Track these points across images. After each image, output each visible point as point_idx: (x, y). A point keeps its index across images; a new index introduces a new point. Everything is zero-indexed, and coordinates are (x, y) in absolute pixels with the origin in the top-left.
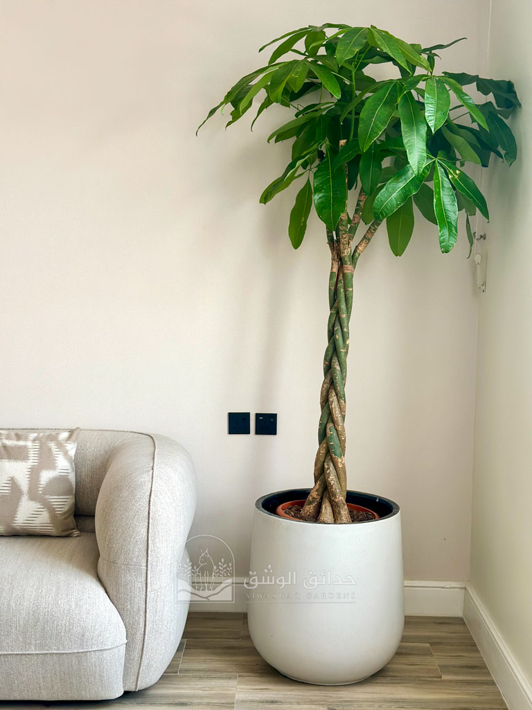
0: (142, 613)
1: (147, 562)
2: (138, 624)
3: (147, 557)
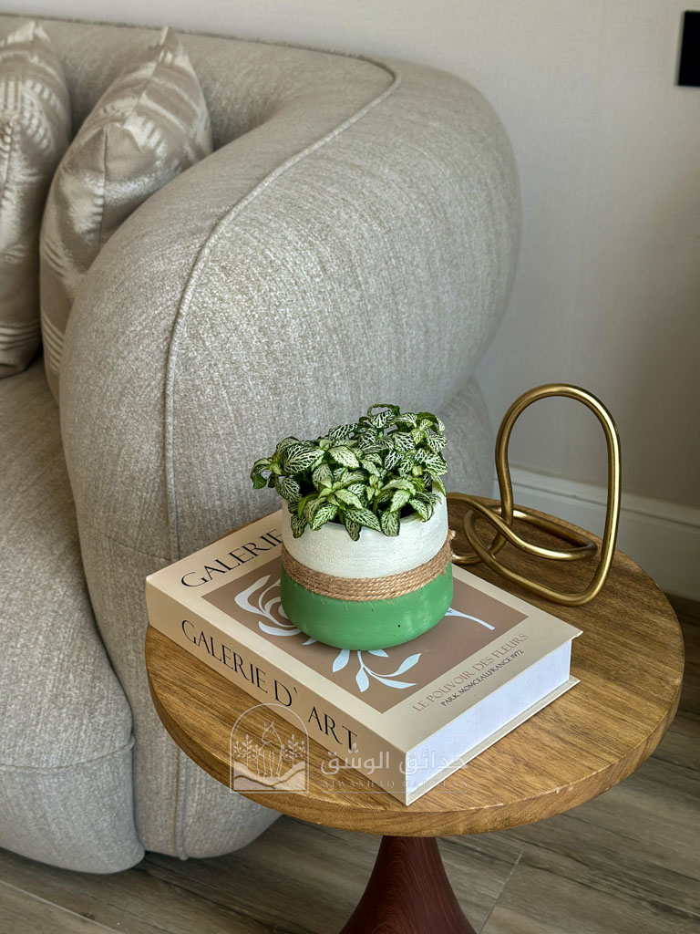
1: (169, 547)
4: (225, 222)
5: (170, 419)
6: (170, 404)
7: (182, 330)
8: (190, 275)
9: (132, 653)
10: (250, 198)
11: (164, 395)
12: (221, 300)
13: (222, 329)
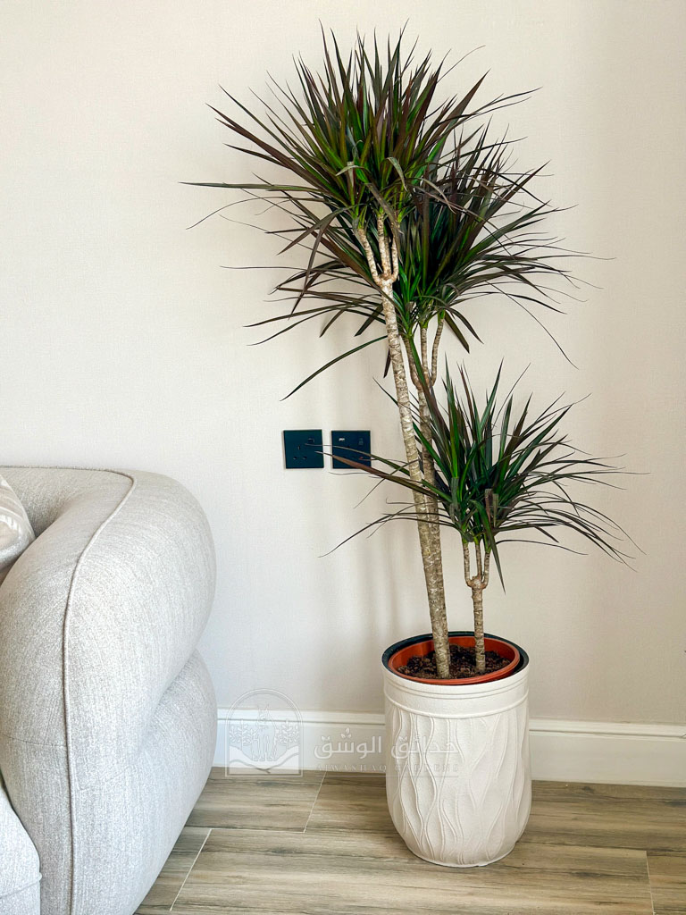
0: (65, 828)
1: (66, 738)
2: (61, 846)
3: (66, 728)
4: (82, 558)
7: (70, 613)
8: (71, 585)
9: (41, 814)
10: (90, 545)
11: (63, 649)
13: (91, 610)
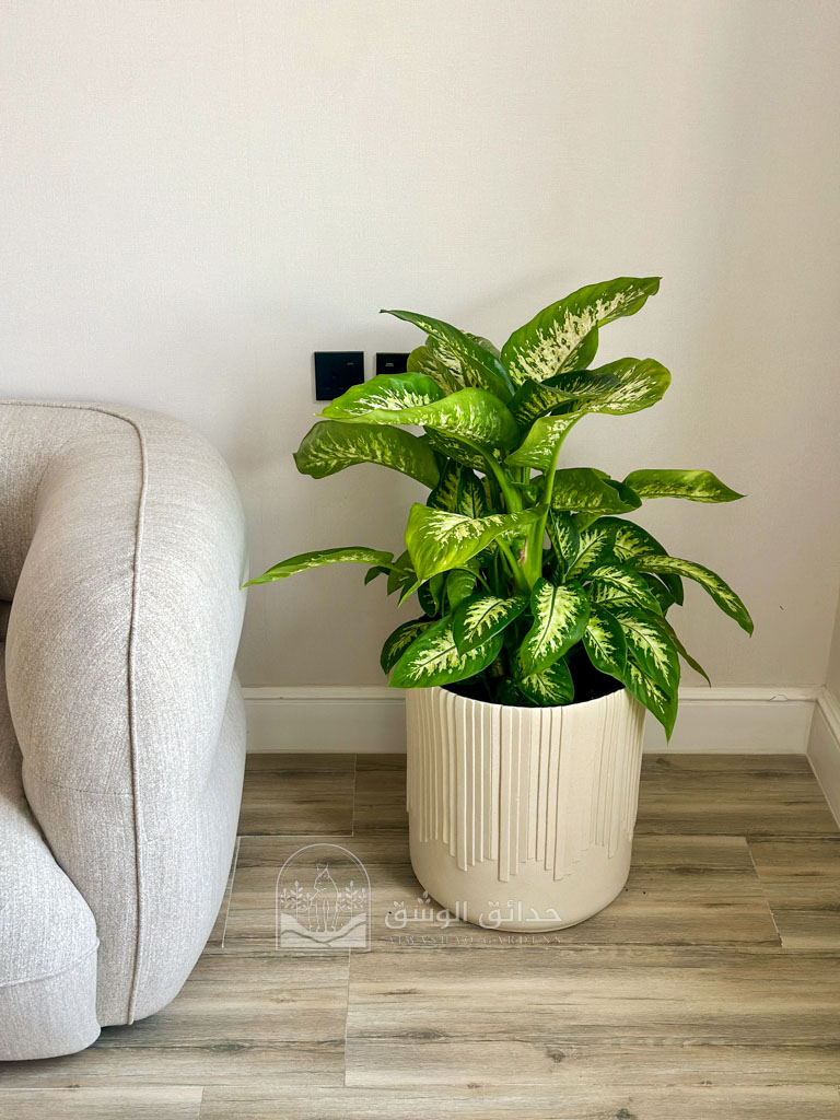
0: (130, 886)
1: (133, 785)
2: (124, 906)
3: (133, 774)
5: (134, 698)
6: (134, 688)
7: (136, 637)
9: (99, 871)
10: (141, 543)
11: (129, 682)
12: (157, 614)
13: (161, 632)
